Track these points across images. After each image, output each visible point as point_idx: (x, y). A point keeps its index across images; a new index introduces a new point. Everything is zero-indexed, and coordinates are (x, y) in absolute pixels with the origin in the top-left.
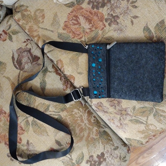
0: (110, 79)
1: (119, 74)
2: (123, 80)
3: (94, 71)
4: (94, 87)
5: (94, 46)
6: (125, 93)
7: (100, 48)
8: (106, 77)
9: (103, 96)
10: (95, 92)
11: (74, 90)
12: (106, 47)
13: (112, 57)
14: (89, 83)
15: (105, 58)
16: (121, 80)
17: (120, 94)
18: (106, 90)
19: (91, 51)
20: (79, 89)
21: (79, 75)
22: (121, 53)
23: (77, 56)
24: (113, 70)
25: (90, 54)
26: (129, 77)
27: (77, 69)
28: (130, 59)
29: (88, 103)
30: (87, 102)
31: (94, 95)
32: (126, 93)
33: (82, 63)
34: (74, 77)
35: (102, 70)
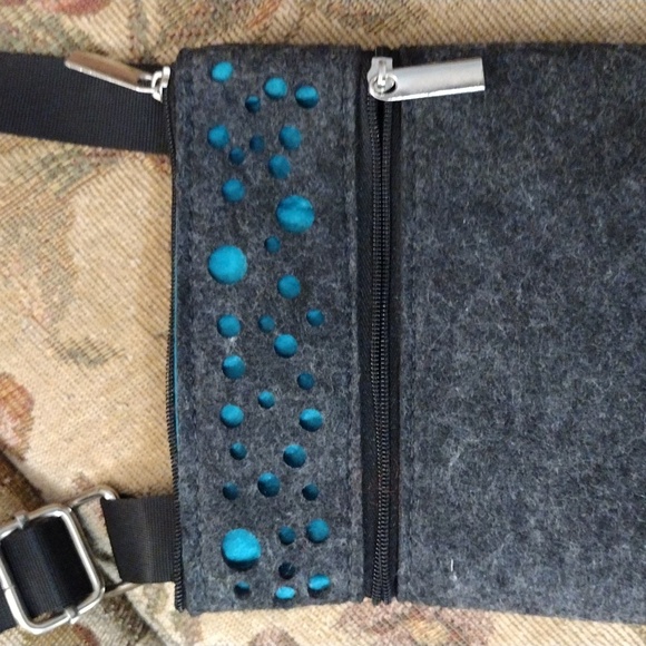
0: (394, 411)
1: (489, 362)
2: (532, 425)
3: (231, 322)
4: (228, 494)
5: (237, 68)
6: (551, 554)
7: (295, 89)
8: (355, 389)
9: (317, 584)
10: (242, 546)
11: (19, 523)
12: (362, 83)
13: (419, 184)
14: (174, 451)
15: (350, 196)
16: (509, 420)
17: (495, 559)
18: (356, 517)
19: (200, 117)
20: (75, 513)
21: (68, 372)
22: (510, 149)
23: (55, 186)
24: (428, 321)
25: (190, 155)
26: (590, 392)
27: (58, 312)
28: (598, 202)
29: (155, 635)
30: (146, 628)
31: (222, 576)
32: (554, 554)
33: (106, 255)
34: (21, 390)
35: (314, 314)
